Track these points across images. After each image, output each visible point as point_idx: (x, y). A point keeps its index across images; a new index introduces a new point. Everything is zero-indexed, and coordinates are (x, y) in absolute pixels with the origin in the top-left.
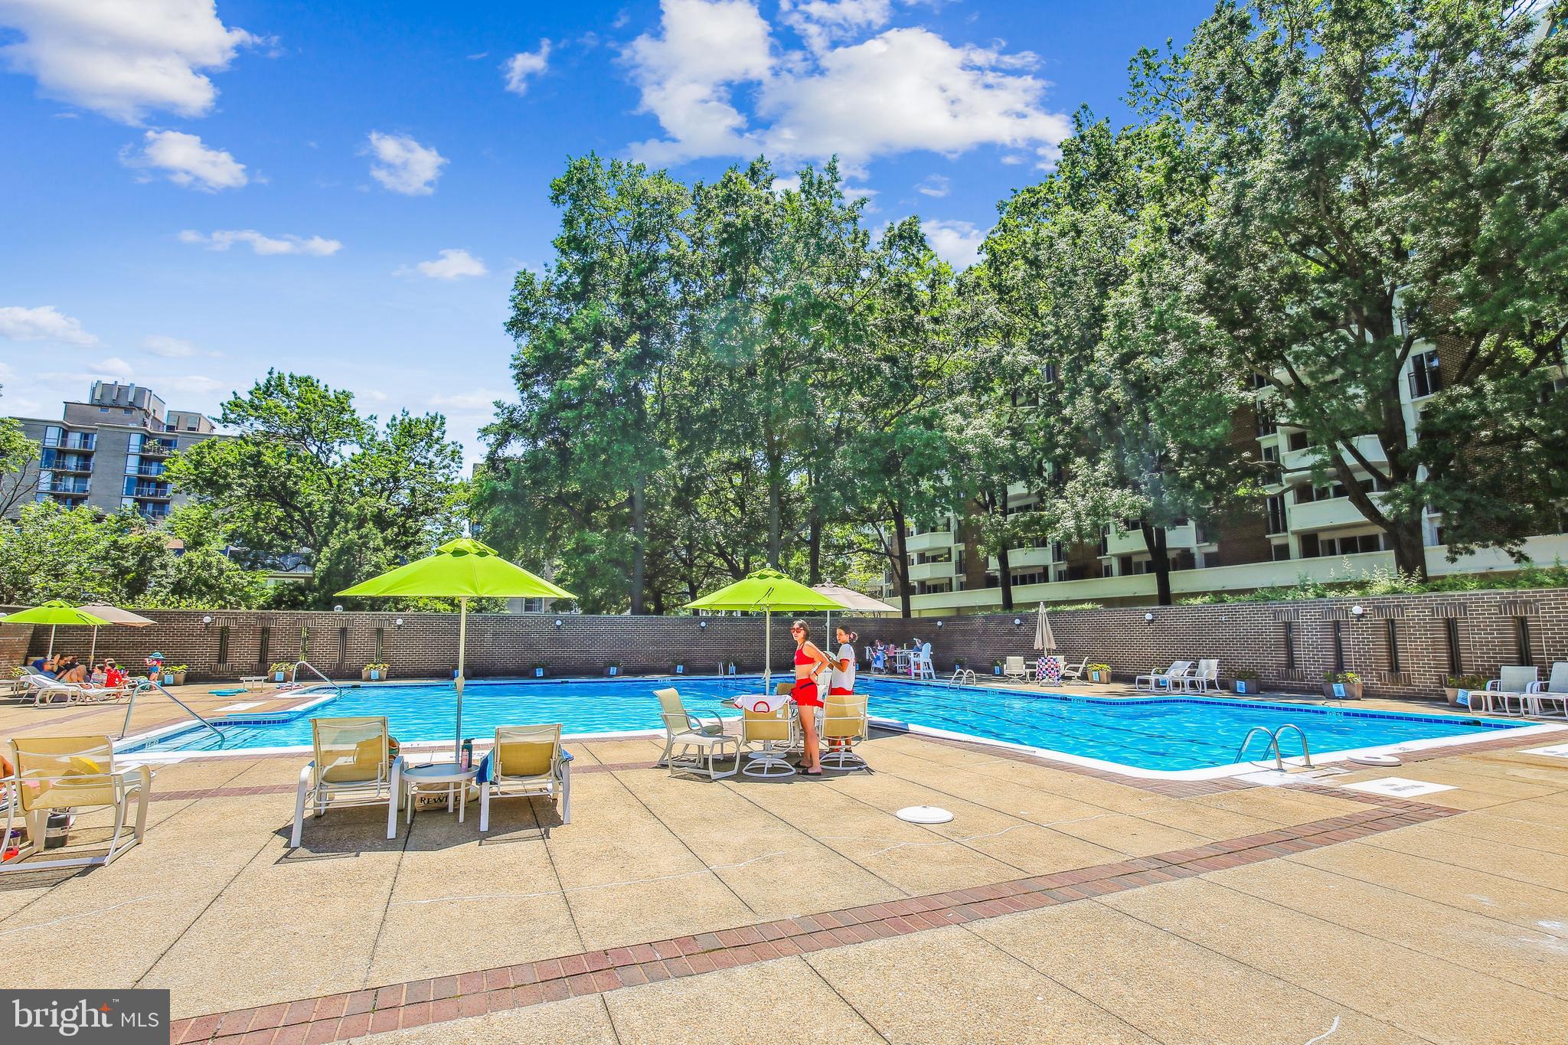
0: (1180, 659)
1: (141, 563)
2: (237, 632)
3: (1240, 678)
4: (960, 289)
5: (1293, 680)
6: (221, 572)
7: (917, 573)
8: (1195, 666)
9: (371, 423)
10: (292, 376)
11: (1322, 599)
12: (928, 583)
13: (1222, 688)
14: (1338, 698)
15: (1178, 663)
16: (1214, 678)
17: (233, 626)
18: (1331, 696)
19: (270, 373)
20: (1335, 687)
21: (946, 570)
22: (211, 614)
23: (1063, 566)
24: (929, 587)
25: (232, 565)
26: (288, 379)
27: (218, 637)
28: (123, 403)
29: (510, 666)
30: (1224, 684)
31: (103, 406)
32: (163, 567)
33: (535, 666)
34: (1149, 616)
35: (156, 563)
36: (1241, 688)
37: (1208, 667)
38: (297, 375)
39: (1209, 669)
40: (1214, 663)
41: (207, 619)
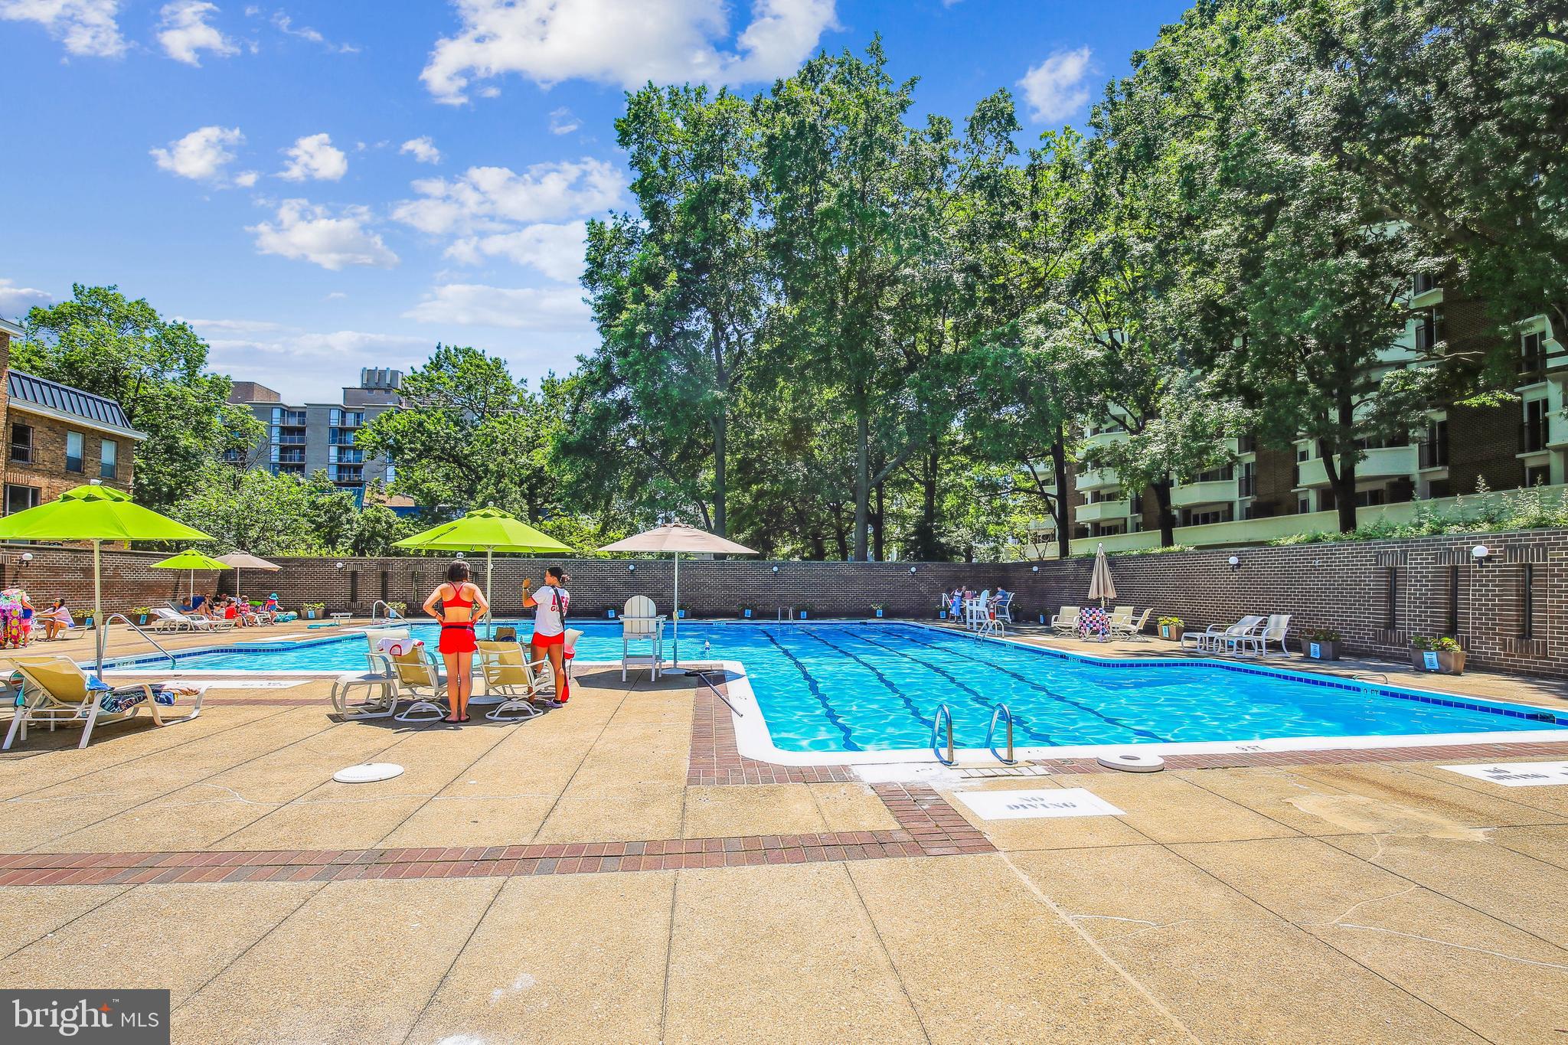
0: (1251, 613)
1: (331, 519)
2: (363, 575)
3: (1316, 640)
4: (1065, 171)
5: (1392, 644)
6: (390, 526)
7: (1086, 514)
8: (1264, 623)
9: (523, 386)
10: (456, 349)
11: (1437, 537)
12: (1102, 525)
13: (1289, 649)
14: (1429, 671)
15: (1249, 618)
16: (1280, 637)
17: (360, 571)
18: (1421, 669)
19: (438, 348)
20: (1427, 656)
21: (1121, 510)
22: (343, 560)
23: (1249, 500)
24: (1103, 528)
25: (398, 519)
26: (453, 352)
27: (349, 580)
28: (383, 386)
29: (590, 607)
30: (1293, 644)
31: (370, 389)
32: (349, 521)
33: (607, 608)
34: (1233, 560)
35: (344, 518)
36: (1315, 652)
37: (1277, 623)
38: (461, 346)
39: (1279, 626)
40: (1285, 619)
41: (339, 565)
